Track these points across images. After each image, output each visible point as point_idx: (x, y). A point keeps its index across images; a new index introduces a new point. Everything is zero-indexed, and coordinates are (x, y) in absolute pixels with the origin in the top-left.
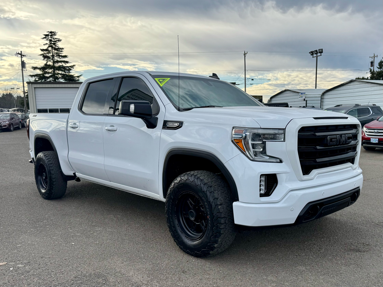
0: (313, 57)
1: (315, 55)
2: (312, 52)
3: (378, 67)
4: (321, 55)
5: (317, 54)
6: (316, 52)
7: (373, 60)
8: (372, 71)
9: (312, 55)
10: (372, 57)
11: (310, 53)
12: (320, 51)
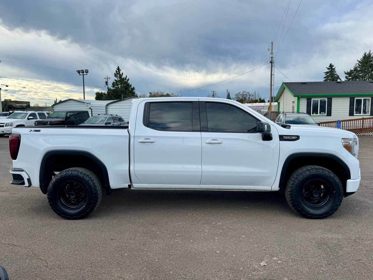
0: (80, 75)
1: (81, 74)
2: (79, 71)
3: (112, 86)
4: (87, 74)
5: (83, 73)
6: (82, 72)
7: (107, 80)
8: (109, 88)
9: (79, 73)
10: (106, 79)
11: (77, 71)
12: (86, 71)
